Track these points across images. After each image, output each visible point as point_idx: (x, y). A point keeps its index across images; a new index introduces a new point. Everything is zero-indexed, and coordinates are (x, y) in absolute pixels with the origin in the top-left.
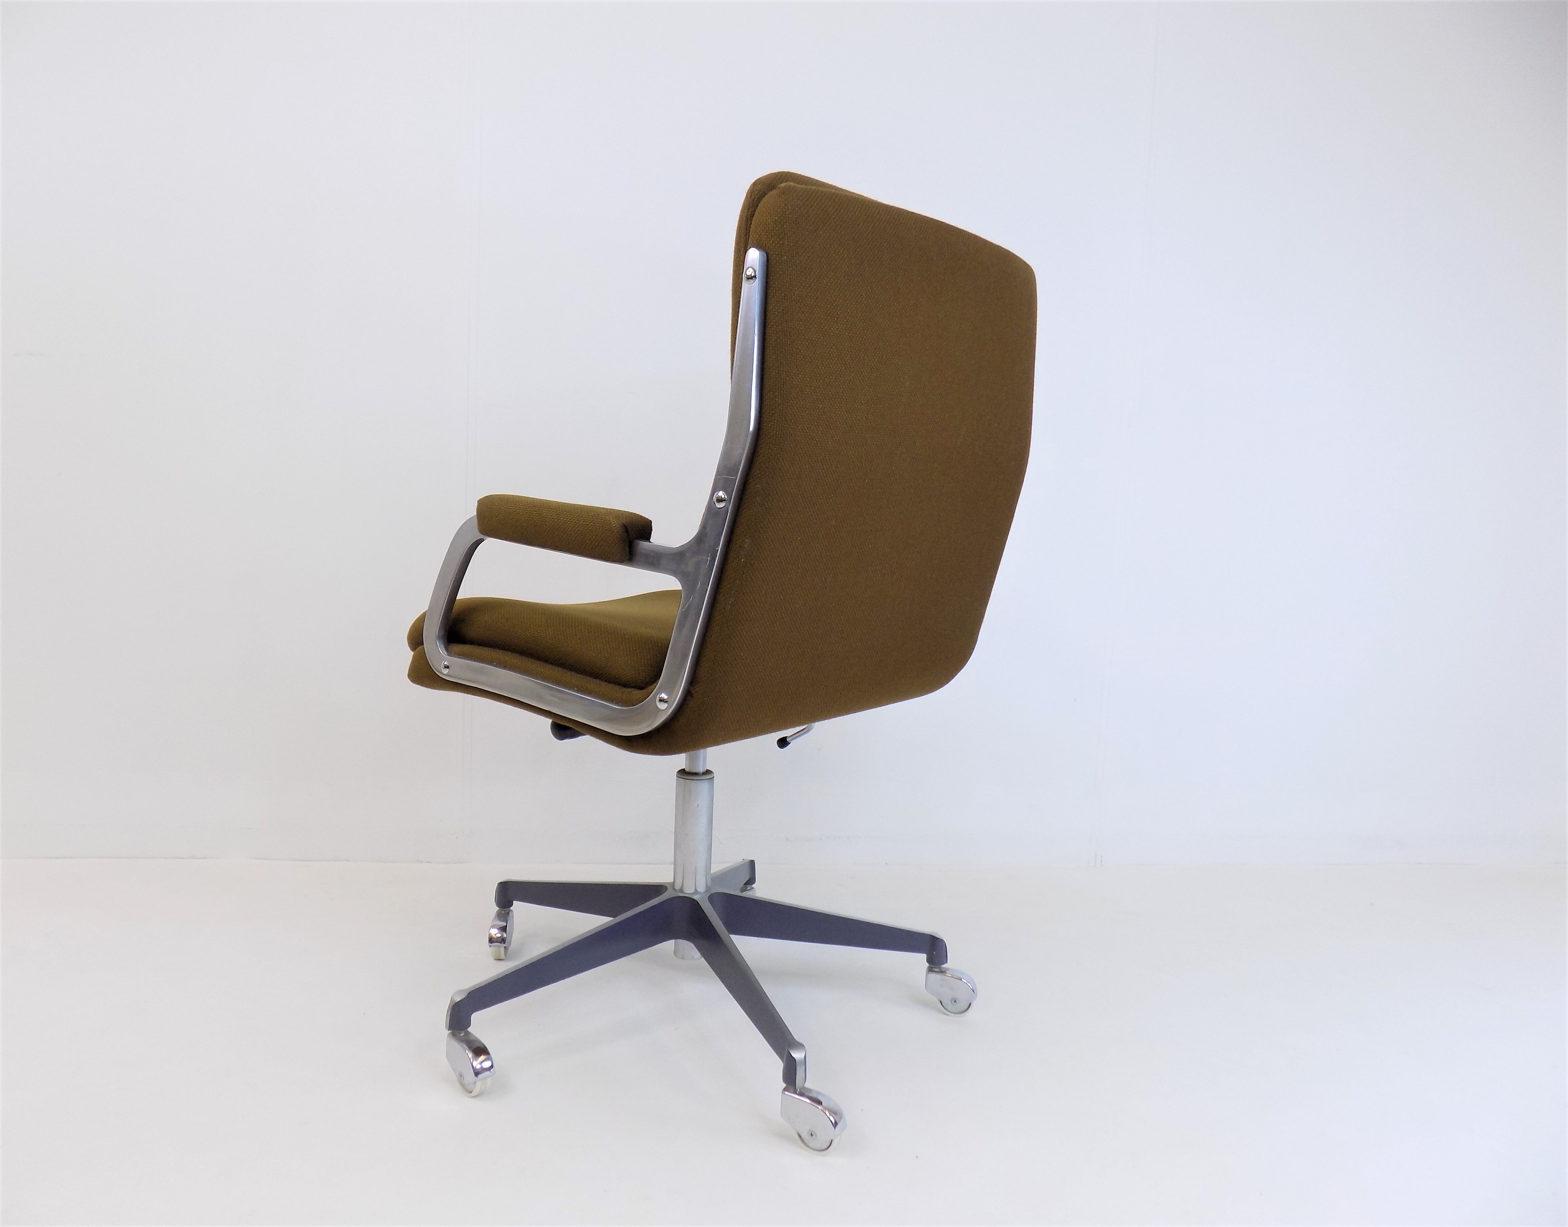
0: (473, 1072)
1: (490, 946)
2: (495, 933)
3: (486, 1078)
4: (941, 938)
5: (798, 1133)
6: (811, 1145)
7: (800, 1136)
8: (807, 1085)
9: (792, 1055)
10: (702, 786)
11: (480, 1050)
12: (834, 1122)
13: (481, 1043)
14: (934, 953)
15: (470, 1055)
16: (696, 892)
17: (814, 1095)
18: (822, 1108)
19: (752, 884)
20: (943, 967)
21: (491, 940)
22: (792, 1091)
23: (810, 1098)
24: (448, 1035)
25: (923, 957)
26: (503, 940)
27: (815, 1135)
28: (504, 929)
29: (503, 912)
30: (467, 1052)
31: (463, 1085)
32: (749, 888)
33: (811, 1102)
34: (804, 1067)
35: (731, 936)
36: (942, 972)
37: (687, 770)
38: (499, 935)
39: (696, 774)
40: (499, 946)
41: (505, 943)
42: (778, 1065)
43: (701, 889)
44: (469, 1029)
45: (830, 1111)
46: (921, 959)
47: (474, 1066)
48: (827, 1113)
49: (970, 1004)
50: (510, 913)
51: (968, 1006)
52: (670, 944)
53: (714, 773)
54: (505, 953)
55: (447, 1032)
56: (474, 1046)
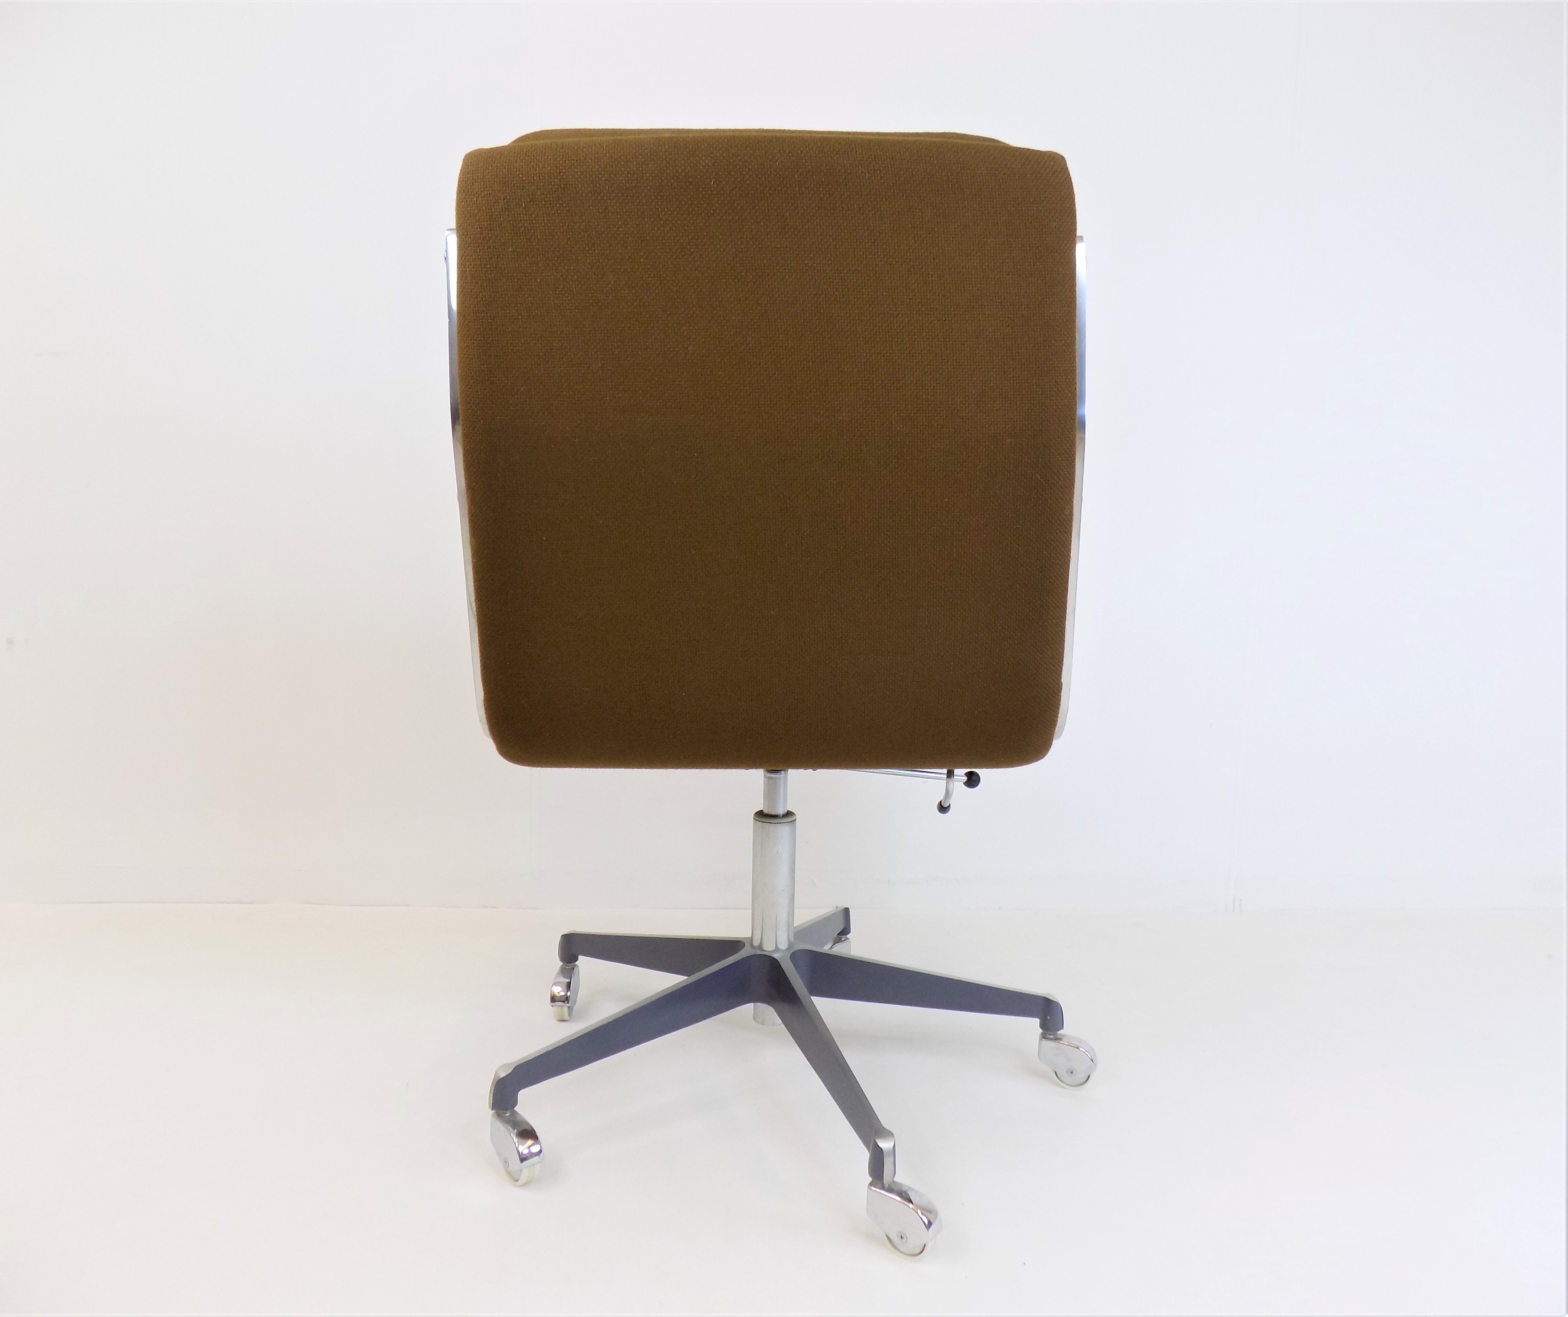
0: (518, 1158)
1: (552, 1006)
2: (559, 991)
3: (534, 1165)
4: (1057, 1001)
5: (886, 1235)
6: (902, 1249)
7: (889, 1239)
8: (897, 1179)
9: (879, 1144)
10: (782, 830)
11: (528, 1133)
12: (926, 1222)
13: (528, 1124)
14: (1048, 1017)
15: (516, 1140)
16: (777, 949)
17: (904, 1192)
18: (914, 1207)
19: (847, 935)
20: (1059, 1034)
21: (553, 999)
22: (879, 1186)
23: (900, 1196)
24: (493, 1115)
25: (1037, 1021)
26: (566, 999)
27: (905, 1237)
28: (567, 987)
29: (568, 967)
30: (512, 1135)
31: (509, 1173)
32: (843, 939)
33: (901, 1200)
34: (893, 1159)
35: (813, 998)
36: (1057, 1039)
37: (766, 811)
38: (563, 994)
39: (775, 816)
40: (562, 1006)
41: (568, 1003)
42: (864, 1155)
43: (783, 946)
44: (515, 1108)
45: (922, 1210)
46: (1033, 1024)
47: (521, 1151)
48: (919, 1212)
49: (1089, 1077)
50: (575, 969)
51: (1087, 1077)
52: (748, 1008)
53: (797, 817)
54: (570, 1014)
55: (491, 1112)
56: (521, 1129)
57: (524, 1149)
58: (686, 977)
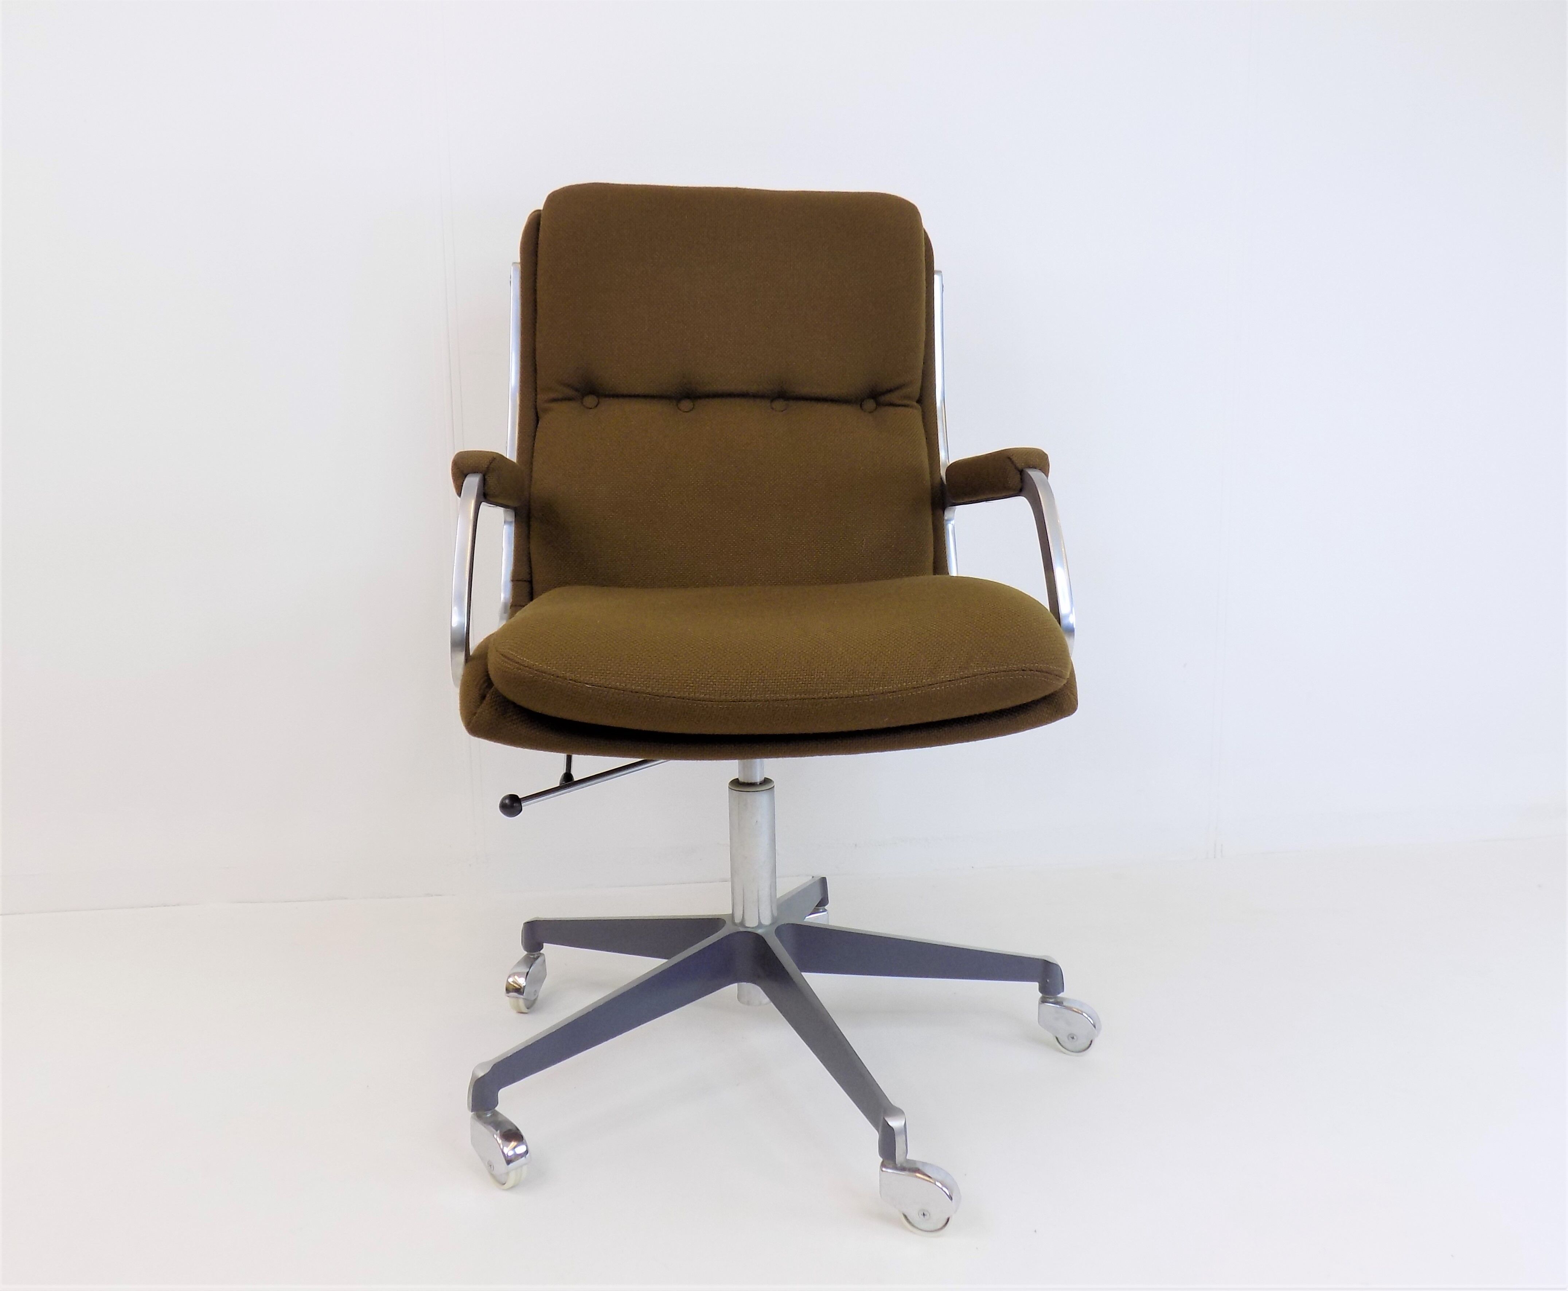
0: (503, 1160)
3: (521, 1166)
4: (1054, 962)
5: (903, 1213)
6: (919, 1227)
7: (906, 1217)
8: (910, 1156)
9: (889, 1123)
10: (760, 799)
11: (513, 1135)
13: (512, 1124)
14: (1048, 981)
15: (500, 1141)
16: (760, 925)
17: (918, 1167)
19: (824, 908)
20: (1059, 997)
21: (509, 990)
22: (891, 1166)
24: (472, 1117)
25: (1036, 985)
27: (926, 1214)
29: (532, 957)
30: (495, 1136)
31: (493, 1176)
33: (914, 1177)
34: (904, 1137)
35: (803, 974)
36: (1058, 1003)
37: (741, 780)
39: (752, 784)
41: (523, 994)
42: (873, 1136)
43: (767, 921)
44: (496, 1108)
45: (942, 1185)
46: (1032, 989)
47: (506, 1153)
49: (1091, 1042)
50: (540, 958)
52: (732, 989)
53: (776, 784)
55: (471, 1114)
56: (504, 1130)
57: (508, 1151)
58: (665, 961)
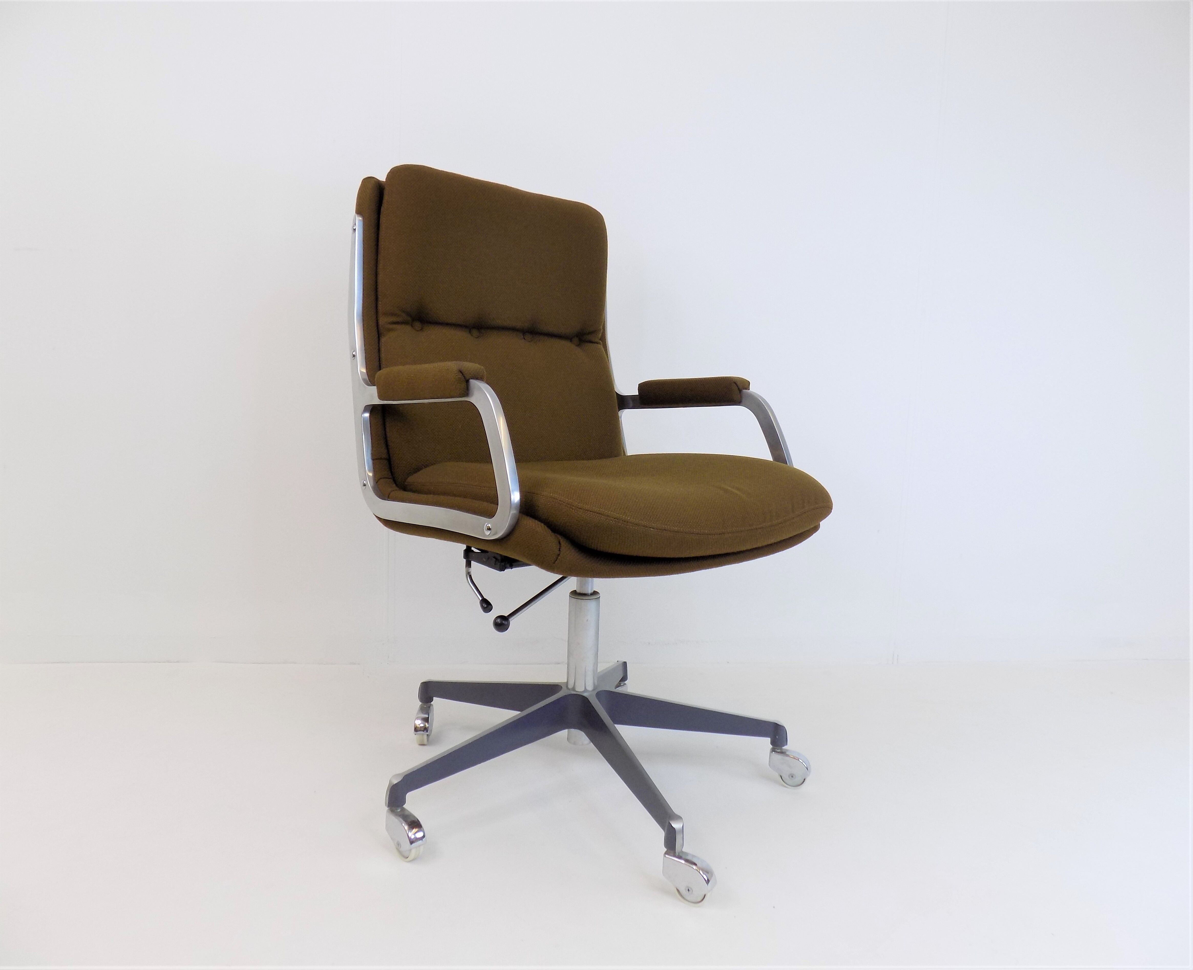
0: (409, 841)
1: (415, 734)
2: (419, 723)
3: (419, 846)
4: (782, 725)
6: (688, 899)
7: (678, 890)
8: (684, 850)
9: (673, 826)
10: (590, 605)
11: (415, 824)
12: (706, 879)
13: (415, 817)
14: (777, 737)
15: (406, 827)
16: (586, 690)
17: (689, 858)
18: (697, 868)
19: (625, 681)
20: (784, 749)
21: (416, 729)
22: (672, 854)
23: (687, 861)
24: (387, 811)
25: (768, 740)
26: (425, 729)
27: (690, 890)
28: (426, 720)
29: (425, 706)
30: (403, 825)
31: (400, 852)
32: (622, 684)
33: (686, 863)
34: (682, 835)
35: (616, 725)
36: (783, 753)
37: (578, 591)
38: (422, 725)
39: (585, 595)
40: (423, 735)
41: (427, 732)
42: (660, 834)
43: (590, 688)
44: (404, 806)
45: (702, 870)
46: (766, 742)
47: (410, 836)
48: (701, 872)
49: (805, 779)
50: (431, 707)
51: (803, 780)
52: (564, 733)
53: (601, 595)
54: (428, 740)
55: (386, 808)
56: (409, 820)
57: (411, 835)
58: (520, 712)
